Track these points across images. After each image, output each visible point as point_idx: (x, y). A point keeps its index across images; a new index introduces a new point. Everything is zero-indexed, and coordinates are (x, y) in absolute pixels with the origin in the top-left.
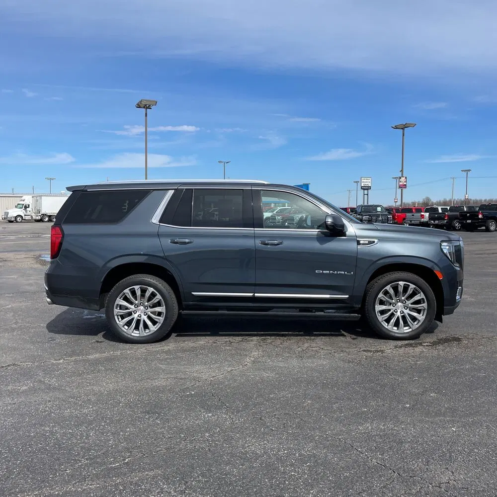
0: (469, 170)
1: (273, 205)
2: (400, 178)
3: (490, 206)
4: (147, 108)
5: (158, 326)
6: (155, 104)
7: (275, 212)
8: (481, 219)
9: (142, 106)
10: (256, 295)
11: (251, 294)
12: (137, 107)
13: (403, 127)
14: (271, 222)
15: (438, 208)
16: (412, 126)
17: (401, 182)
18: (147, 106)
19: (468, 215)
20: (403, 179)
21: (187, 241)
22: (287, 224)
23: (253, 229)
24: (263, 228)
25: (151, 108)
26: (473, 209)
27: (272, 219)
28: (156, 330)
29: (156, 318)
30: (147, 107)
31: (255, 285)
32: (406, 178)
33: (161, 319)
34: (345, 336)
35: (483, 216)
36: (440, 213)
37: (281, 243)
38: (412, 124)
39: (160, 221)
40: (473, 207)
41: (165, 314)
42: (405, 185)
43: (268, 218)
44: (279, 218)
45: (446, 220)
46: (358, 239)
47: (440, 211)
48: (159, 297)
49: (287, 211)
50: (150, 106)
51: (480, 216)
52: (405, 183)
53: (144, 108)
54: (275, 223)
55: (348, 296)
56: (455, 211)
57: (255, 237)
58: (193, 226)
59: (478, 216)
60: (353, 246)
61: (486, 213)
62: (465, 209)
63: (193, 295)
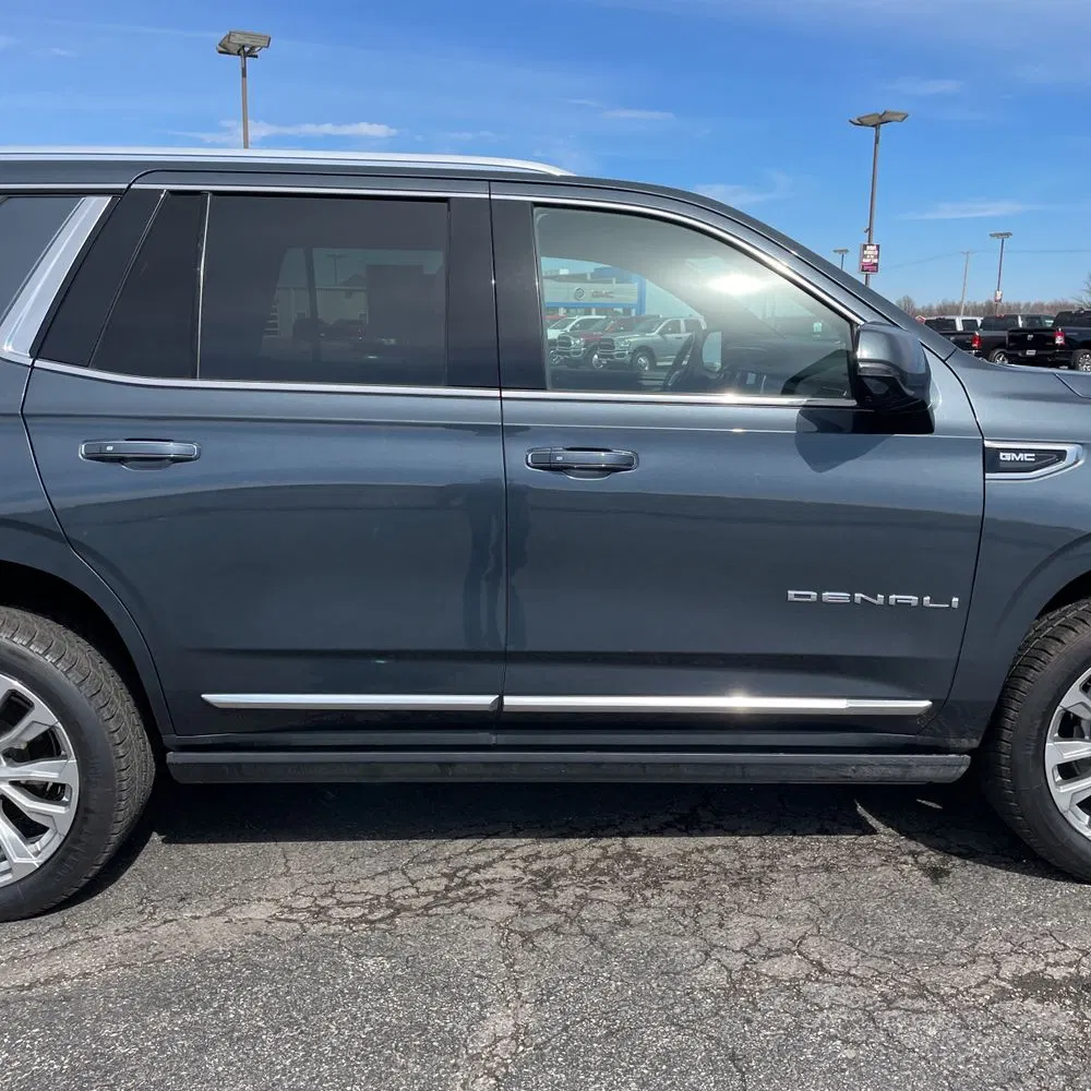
0: (1008, 235)
1: (562, 312)
2: (865, 247)
3: (1081, 315)
4: (247, 55)
5: (48, 844)
6: (264, 43)
7: (568, 329)
8: (1061, 346)
9: (234, 49)
10: (509, 700)
11: (486, 700)
12: (221, 52)
13: (878, 122)
14: (559, 353)
15: (954, 320)
16: (899, 118)
17: (865, 256)
18: (247, 49)
19: (1030, 337)
20: (871, 250)
21: (172, 448)
22: (596, 356)
23: (496, 393)
24: (543, 389)
25: (256, 57)
26: (1037, 321)
27: (561, 344)
28: (36, 862)
29: (38, 813)
30: (247, 52)
31: (506, 657)
32: (878, 247)
33: (59, 814)
34: (873, 831)
35: (1066, 339)
36: (960, 333)
37: (627, 465)
38: (898, 114)
39: (38, 351)
40: (1038, 318)
41: (76, 794)
42: (876, 265)
43: (553, 343)
44: (578, 342)
45: (974, 349)
46: (987, 444)
47: (960, 327)
48: (42, 716)
49: (598, 325)
50: (252, 48)
51: (1059, 340)
52: (875, 261)
53: (239, 54)
54: (568, 354)
55: (927, 703)
56: (996, 328)
57: (504, 431)
58: (204, 377)
59: (1054, 340)
60: (965, 474)
61: (1075, 332)
62: (1020, 323)
63: (207, 704)
